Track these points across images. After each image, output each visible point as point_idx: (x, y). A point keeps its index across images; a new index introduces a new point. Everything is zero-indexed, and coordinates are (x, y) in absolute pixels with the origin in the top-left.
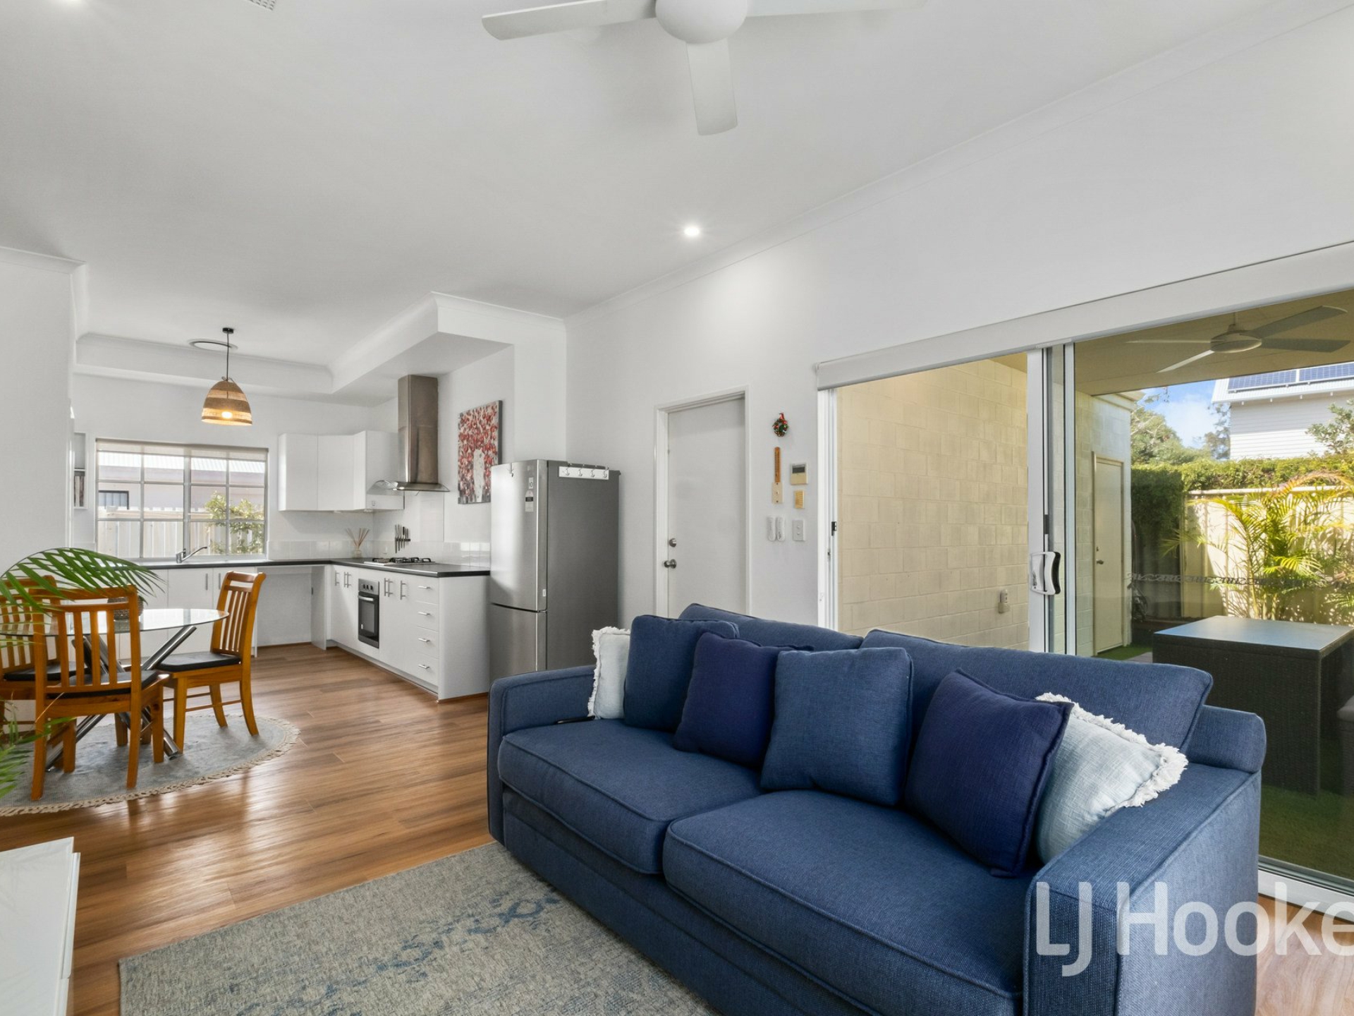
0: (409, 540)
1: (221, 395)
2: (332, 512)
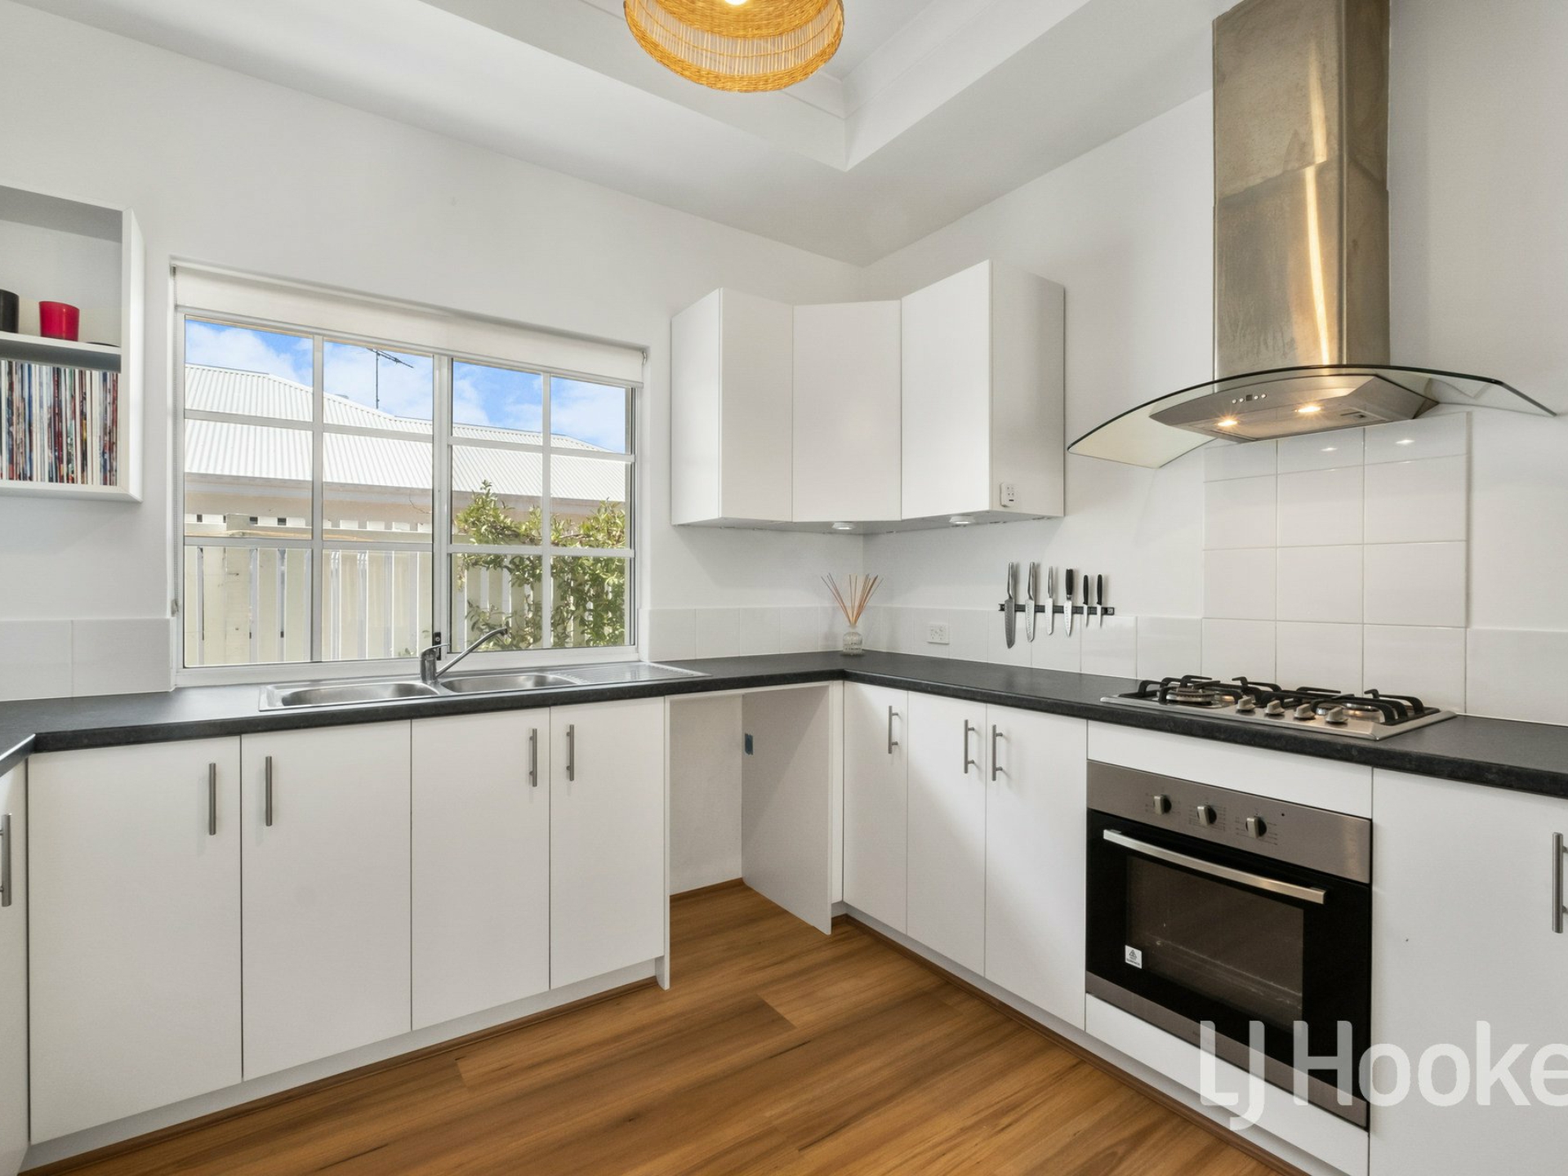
0: (1108, 612)
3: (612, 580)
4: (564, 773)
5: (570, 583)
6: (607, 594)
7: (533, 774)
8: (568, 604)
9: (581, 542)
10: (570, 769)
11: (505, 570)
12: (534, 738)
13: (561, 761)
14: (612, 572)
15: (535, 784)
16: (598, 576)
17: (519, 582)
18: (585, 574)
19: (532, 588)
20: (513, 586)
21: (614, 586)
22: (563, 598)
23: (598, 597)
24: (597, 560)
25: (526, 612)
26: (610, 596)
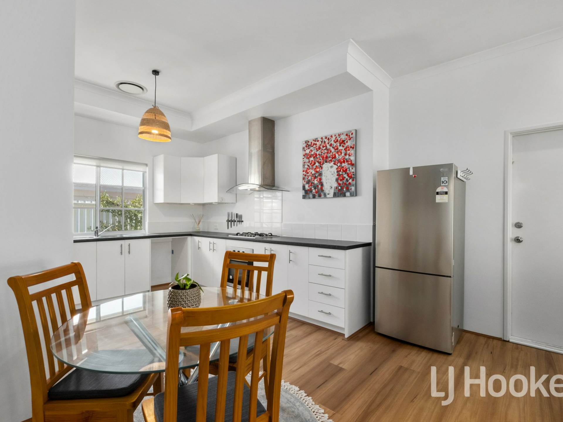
0: (242, 221)
1: (151, 116)
2: (189, 204)
3: (139, 215)
4: (128, 253)
5: (128, 216)
6: (139, 219)
7: (121, 253)
8: (128, 221)
9: (131, 206)
10: (129, 252)
11: (110, 213)
12: (121, 246)
13: (127, 251)
14: (140, 213)
15: (122, 254)
16: (136, 214)
17: (114, 216)
18: (132, 213)
19: (118, 217)
20: (112, 216)
21: (140, 216)
22: (126, 220)
23: (136, 220)
24: (136, 211)
25: (116, 223)
26: (140, 219)
